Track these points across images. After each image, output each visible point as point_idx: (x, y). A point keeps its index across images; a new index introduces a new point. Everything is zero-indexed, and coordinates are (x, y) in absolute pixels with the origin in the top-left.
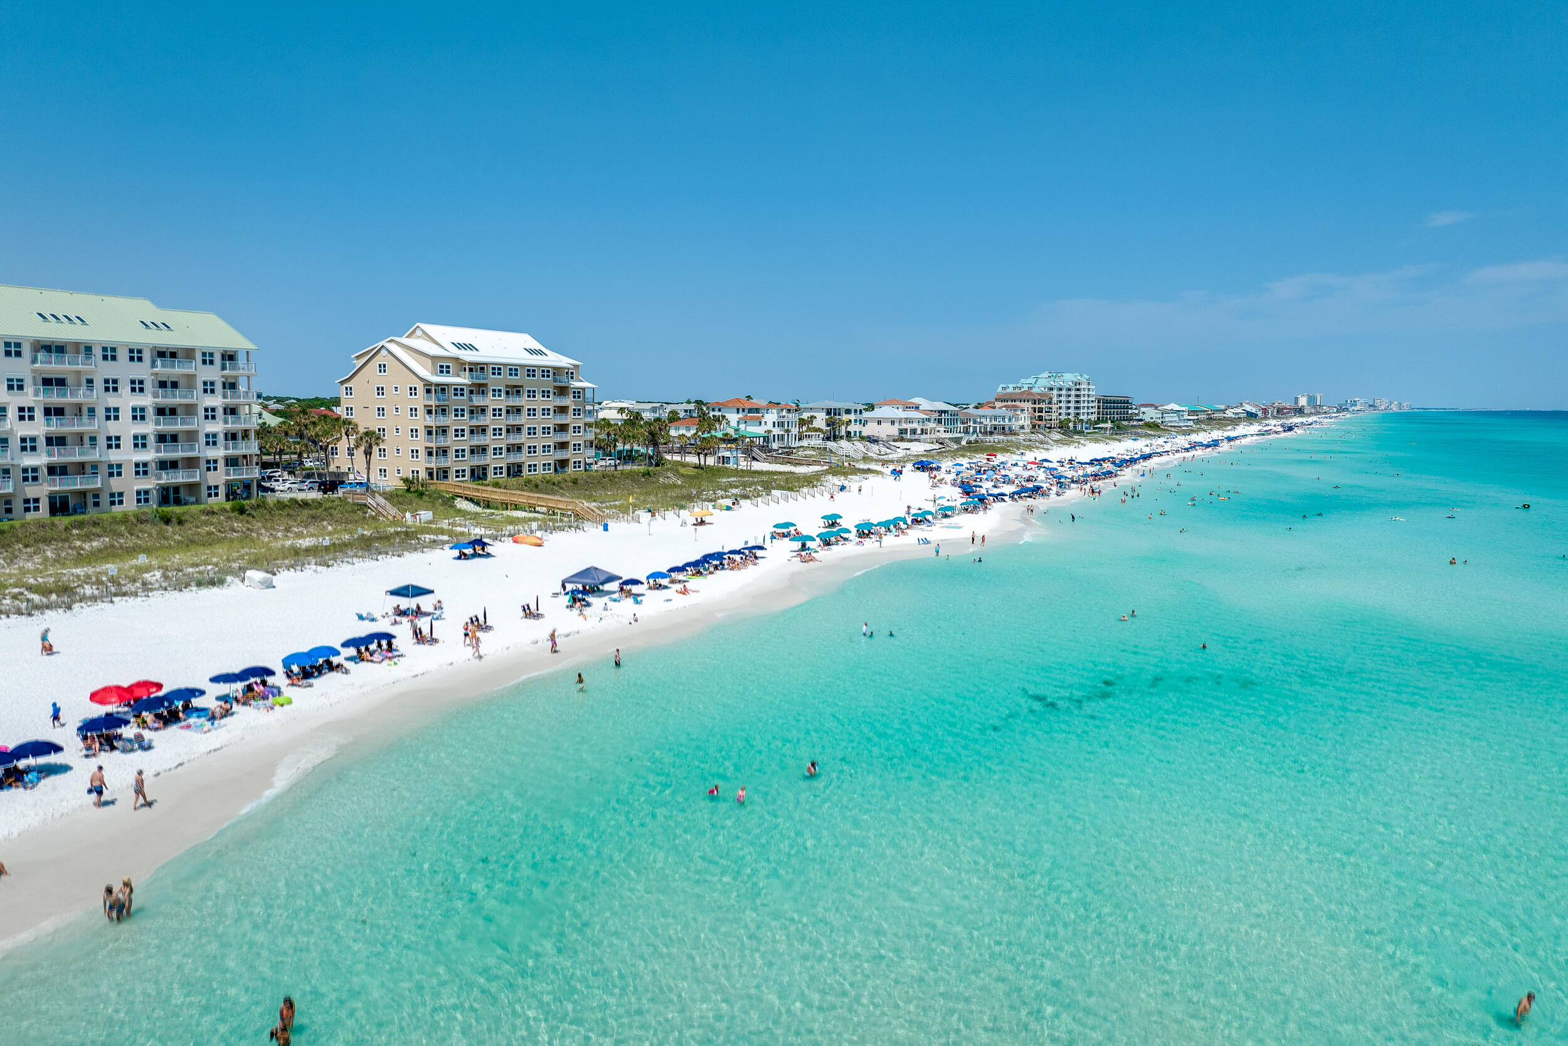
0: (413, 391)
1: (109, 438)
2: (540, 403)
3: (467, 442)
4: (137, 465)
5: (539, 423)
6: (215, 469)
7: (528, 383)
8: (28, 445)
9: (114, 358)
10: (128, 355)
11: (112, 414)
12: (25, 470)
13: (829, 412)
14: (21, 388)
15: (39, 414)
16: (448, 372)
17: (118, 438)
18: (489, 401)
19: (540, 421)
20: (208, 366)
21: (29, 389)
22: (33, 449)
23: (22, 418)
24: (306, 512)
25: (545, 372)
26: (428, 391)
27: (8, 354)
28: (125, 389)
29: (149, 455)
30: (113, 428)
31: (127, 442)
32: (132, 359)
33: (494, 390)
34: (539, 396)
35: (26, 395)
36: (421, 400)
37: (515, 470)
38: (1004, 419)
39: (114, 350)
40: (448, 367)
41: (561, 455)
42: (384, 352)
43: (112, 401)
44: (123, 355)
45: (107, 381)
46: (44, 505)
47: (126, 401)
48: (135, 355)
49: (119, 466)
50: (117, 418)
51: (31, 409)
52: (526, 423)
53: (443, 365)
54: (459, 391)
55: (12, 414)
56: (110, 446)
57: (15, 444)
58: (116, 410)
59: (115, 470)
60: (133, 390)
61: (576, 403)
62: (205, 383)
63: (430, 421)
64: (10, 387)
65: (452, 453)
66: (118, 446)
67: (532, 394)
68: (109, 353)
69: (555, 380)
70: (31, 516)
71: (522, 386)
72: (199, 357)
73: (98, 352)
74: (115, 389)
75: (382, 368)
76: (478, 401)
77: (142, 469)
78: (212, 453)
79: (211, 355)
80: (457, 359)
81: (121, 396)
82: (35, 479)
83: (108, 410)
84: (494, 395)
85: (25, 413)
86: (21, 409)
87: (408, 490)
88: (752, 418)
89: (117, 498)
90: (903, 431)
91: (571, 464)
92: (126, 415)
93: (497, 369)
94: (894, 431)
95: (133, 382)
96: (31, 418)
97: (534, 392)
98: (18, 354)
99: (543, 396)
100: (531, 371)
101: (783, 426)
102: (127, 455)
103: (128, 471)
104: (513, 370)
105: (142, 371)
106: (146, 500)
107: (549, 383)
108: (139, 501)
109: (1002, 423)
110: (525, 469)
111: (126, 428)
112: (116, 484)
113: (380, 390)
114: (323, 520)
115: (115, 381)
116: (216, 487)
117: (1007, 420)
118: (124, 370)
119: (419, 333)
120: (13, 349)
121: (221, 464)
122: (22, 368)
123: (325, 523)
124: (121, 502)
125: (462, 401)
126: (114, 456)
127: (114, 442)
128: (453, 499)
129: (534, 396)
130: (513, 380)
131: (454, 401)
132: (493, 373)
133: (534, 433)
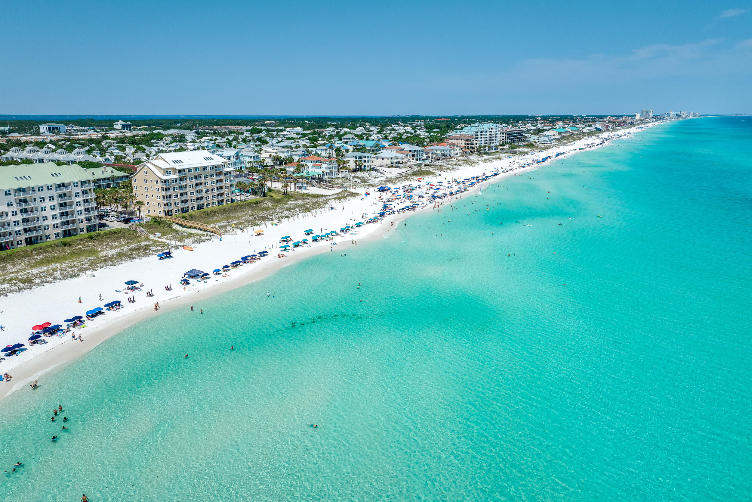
0: (157, 182)
1: (43, 217)
2: (209, 179)
3: (179, 199)
4: (54, 225)
5: (210, 188)
6: (82, 222)
7: (204, 173)
8: (16, 223)
9: (42, 190)
10: (47, 188)
11: (44, 209)
12: (16, 232)
13: (356, 158)
14: (12, 205)
15: (19, 213)
16: (170, 173)
17: (46, 217)
18: (188, 182)
19: (210, 187)
20: (76, 187)
21: (15, 205)
22: (18, 224)
23: (13, 215)
24: (115, 235)
25: (211, 168)
26: (162, 182)
27: (6, 194)
28: (47, 200)
29: (58, 221)
30: (44, 214)
31: (50, 218)
32: (48, 189)
33: (190, 178)
34: (209, 177)
35: (14, 207)
36: (160, 186)
37: (200, 207)
38: (447, 151)
39: (42, 187)
40: (170, 171)
41: (220, 198)
42: (146, 167)
43: (43, 205)
44: (45, 189)
45: (40, 198)
46: (24, 242)
47: (48, 204)
48: (50, 188)
49: (48, 226)
50: (45, 210)
51: (16, 212)
52: (204, 188)
53: (168, 172)
54: (174, 181)
55: (10, 214)
56: (44, 220)
57: (12, 224)
58: (45, 207)
59: (46, 228)
60: (50, 200)
61: (226, 177)
62: (76, 193)
63: (164, 193)
64: (8, 205)
65: (173, 204)
66: (47, 219)
67: (206, 177)
68: (41, 189)
69: (216, 170)
70: (20, 246)
71: (201, 175)
72: (72, 185)
73: (36, 189)
74: (44, 201)
75: (146, 172)
76: (183, 183)
77: (56, 226)
78: (80, 217)
79: (77, 183)
80: (174, 168)
81: (46, 203)
82: (20, 234)
83: (42, 208)
84: (190, 180)
85: (14, 213)
86: (13, 212)
87: (155, 222)
88: (317, 165)
90: (392, 163)
91: (225, 201)
92: (48, 209)
93: (190, 170)
94: (389, 162)
95: (50, 197)
96: (16, 214)
97: (207, 176)
98: (10, 194)
99: (211, 177)
100: (205, 168)
101: (330, 168)
102: (50, 222)
103: (51, 228)
104: (197, 169)
105: (53, 193)
106: (58, 236)
107: (214, 171)
108: (56, 237)
109: (446, 153)
110: (205, 206)
111: (49, 213)
112: (47, 232)
113: (146, 181)
114: (121, 239)
115: (43, 198)
116: (83, 229)
117: (448, 152)
118: (46, 194)
119: (159, 157)
120: (8, 193)
121: (84, 221)
122: (12, 198)
123: (121, 240)
124: (50, 238)
125: (177, 184)
126: (46, 223)
127: (45, 218)
128: (172, 224)
129: (207, 178)
130: (198, 173)
131: (173, 185)
132: (189, 172)
133: (208, 192)
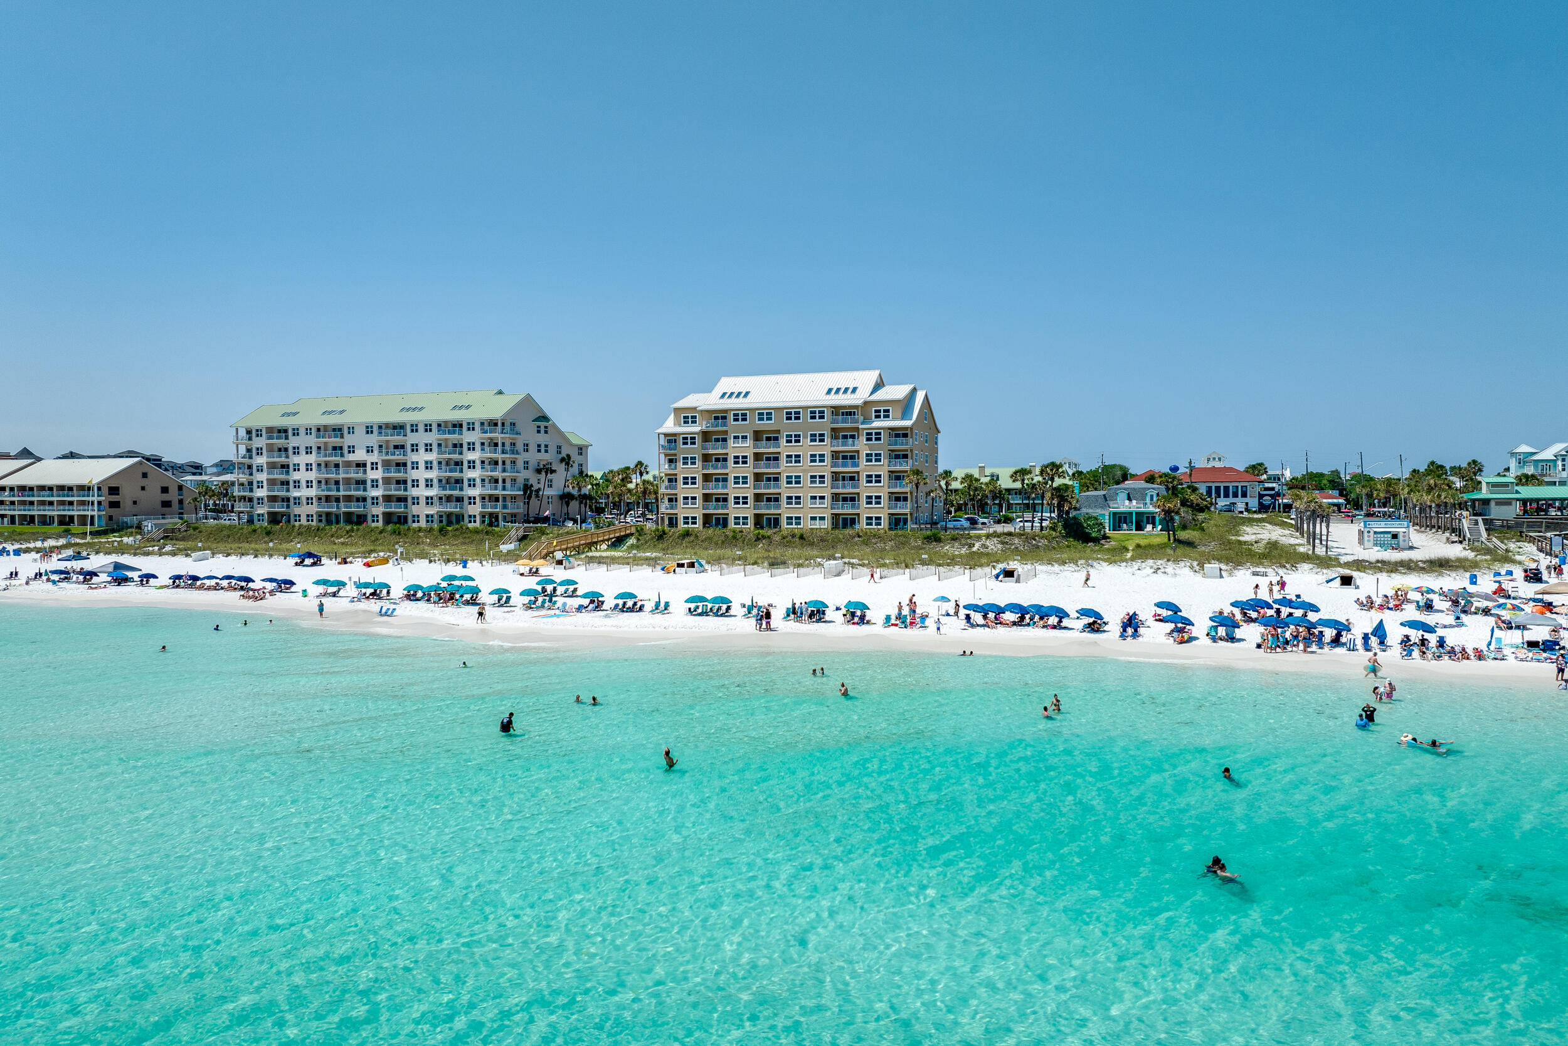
1: (413, 481)
2: (807, 448)
3: (698, 490)
4: (427, 498)
6: (474, 503)
7: (788, 428)
8: (375, 484)
9: (416, 430)
10: (424, 428)
11: (415, 466)
12: (373, 498)
15: (380, 466)
16: (693, 422)
17: (418, 481)
18: (730, 449)
19: (806, 469)
20: (471, 432)
21: (376, 451)
22: (377, 486)
23: (372, 468)
25: (816, 413)
28: (422, 449)
29: (434, 492)
30: (414, 474)
31: (422, 483)
32: (426, 430)
34: (806, 442)
35: (375, 455)
37: (768, 522)
39: (417, 425)
40: (695, 417)
41: (845, 508)
43: (415, 457)
44: (421, 428)
45: (413, 445)
46: (380, 519)
47: (422, 457)
49: (418, 498)
50: (417, 468)
51: (377, 464)
52: (785, 471)
53: (688, 416)
54: (690, 439)
55: (370, 466)
56: (413, 486)
57: (370, 483)
58: (417, 463)
59: (416, 501)
60: (426, 450)
61: (871, 447)
62: (468, 444)
64: (368, 451)
65: (680, 500)
66: (417, 486)
67: (795, 439)
68: (414, 428)
69: (833, 422)
70: (374, 525)
71: (778, 432)
72: (465, 426)
73: (408, 428)
74: (417, 450)
76: (712, 449)
77: (429, 501)
78: (471, 492)
79: (472, 423)
81: (419, 454)
82: (378, 503)
83: (412, 463)
84: (737, 443)
85: (374, 466)
86: (372, 463)
89: (416, 518)
92: (421, 466)
93: (741, 416)
95: (426, 445)
96: (377, 468)
98: (372, 432)
99: (813, 440)
102: (422, 492)
103: (422, 502)
104: (765, 414)
105: (433, 437)
106: (432, 521)
107: (825, 425)
108: (428, 521)
111: (421, 474)
112: (415, 510)
115: (416, 445)
116: (475, 516)
118: (421, 438)
120: (369, 430)
121: (477, 500)
122: (374, 440)
124: (417, 521)
126: (414, 492)
127: (415, 483)
129: (799, 441)
130: (765, 425)
131: (682, 450)
132: (735, 420)
133: (798, 482)
